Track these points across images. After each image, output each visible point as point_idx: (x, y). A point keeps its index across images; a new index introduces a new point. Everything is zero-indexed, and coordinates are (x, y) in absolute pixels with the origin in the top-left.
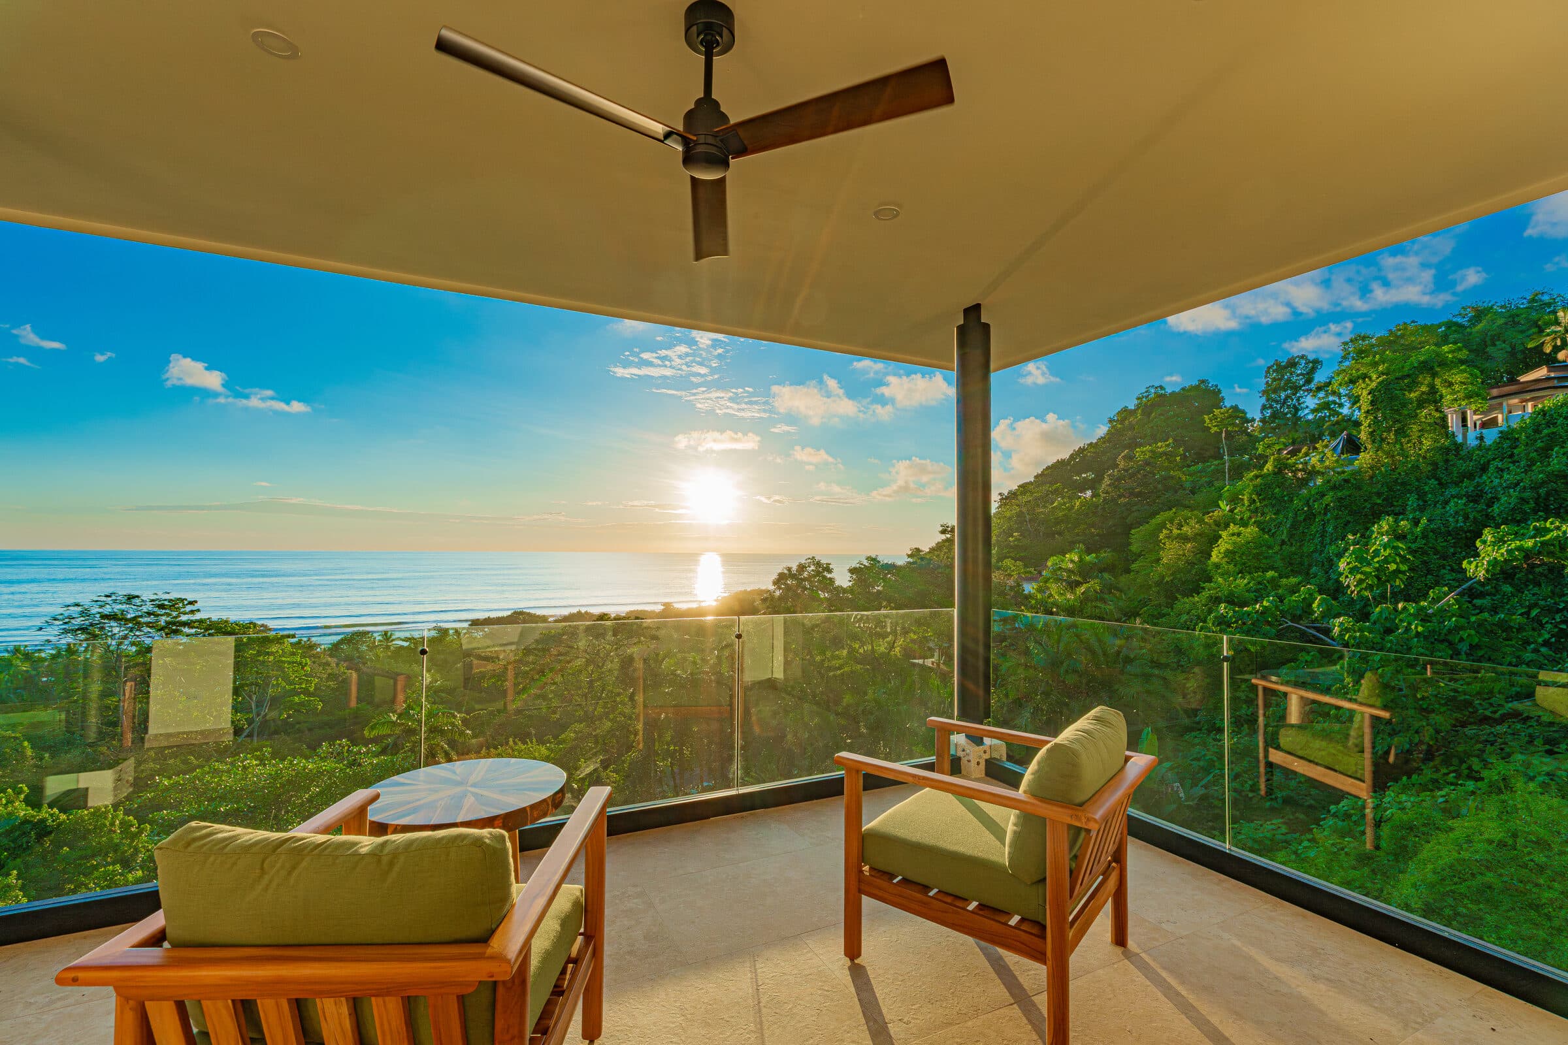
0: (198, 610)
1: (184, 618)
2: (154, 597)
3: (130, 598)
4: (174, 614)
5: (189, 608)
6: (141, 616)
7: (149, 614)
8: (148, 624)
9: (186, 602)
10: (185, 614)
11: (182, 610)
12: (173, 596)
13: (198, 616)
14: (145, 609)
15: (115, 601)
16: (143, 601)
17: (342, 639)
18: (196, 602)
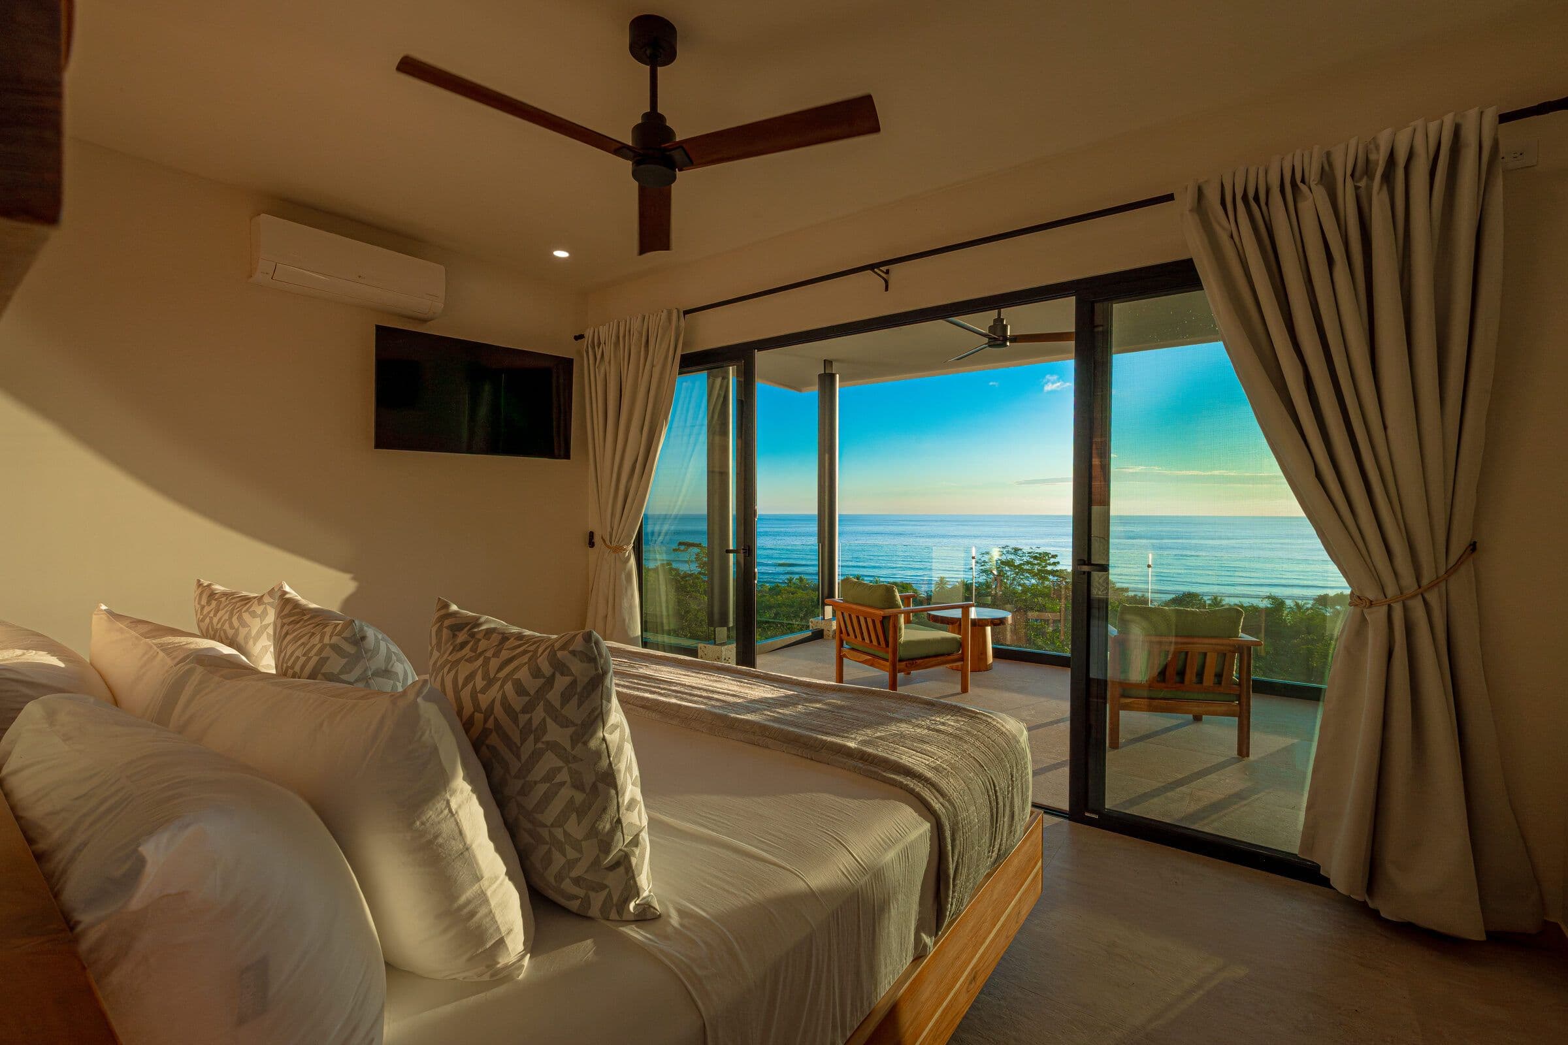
0: (1058, 563)
1: (1049, 568)
2: (1030, 551)
3: (1016, 550)
4: (1043, 564)
5: (1052, 560)
6: (1024, 564)
7: (1028, 563)
8: (1028, 571)
9: (1050, 556)
10: (1050, 564)
11: (1048, 562)
12: (1041, 550)
13: (1058, 568)
14: (1025, 559)
15: (1008, 552)
16: (1024, 553)
17: (1173, 599)
18: (1056, 556)
